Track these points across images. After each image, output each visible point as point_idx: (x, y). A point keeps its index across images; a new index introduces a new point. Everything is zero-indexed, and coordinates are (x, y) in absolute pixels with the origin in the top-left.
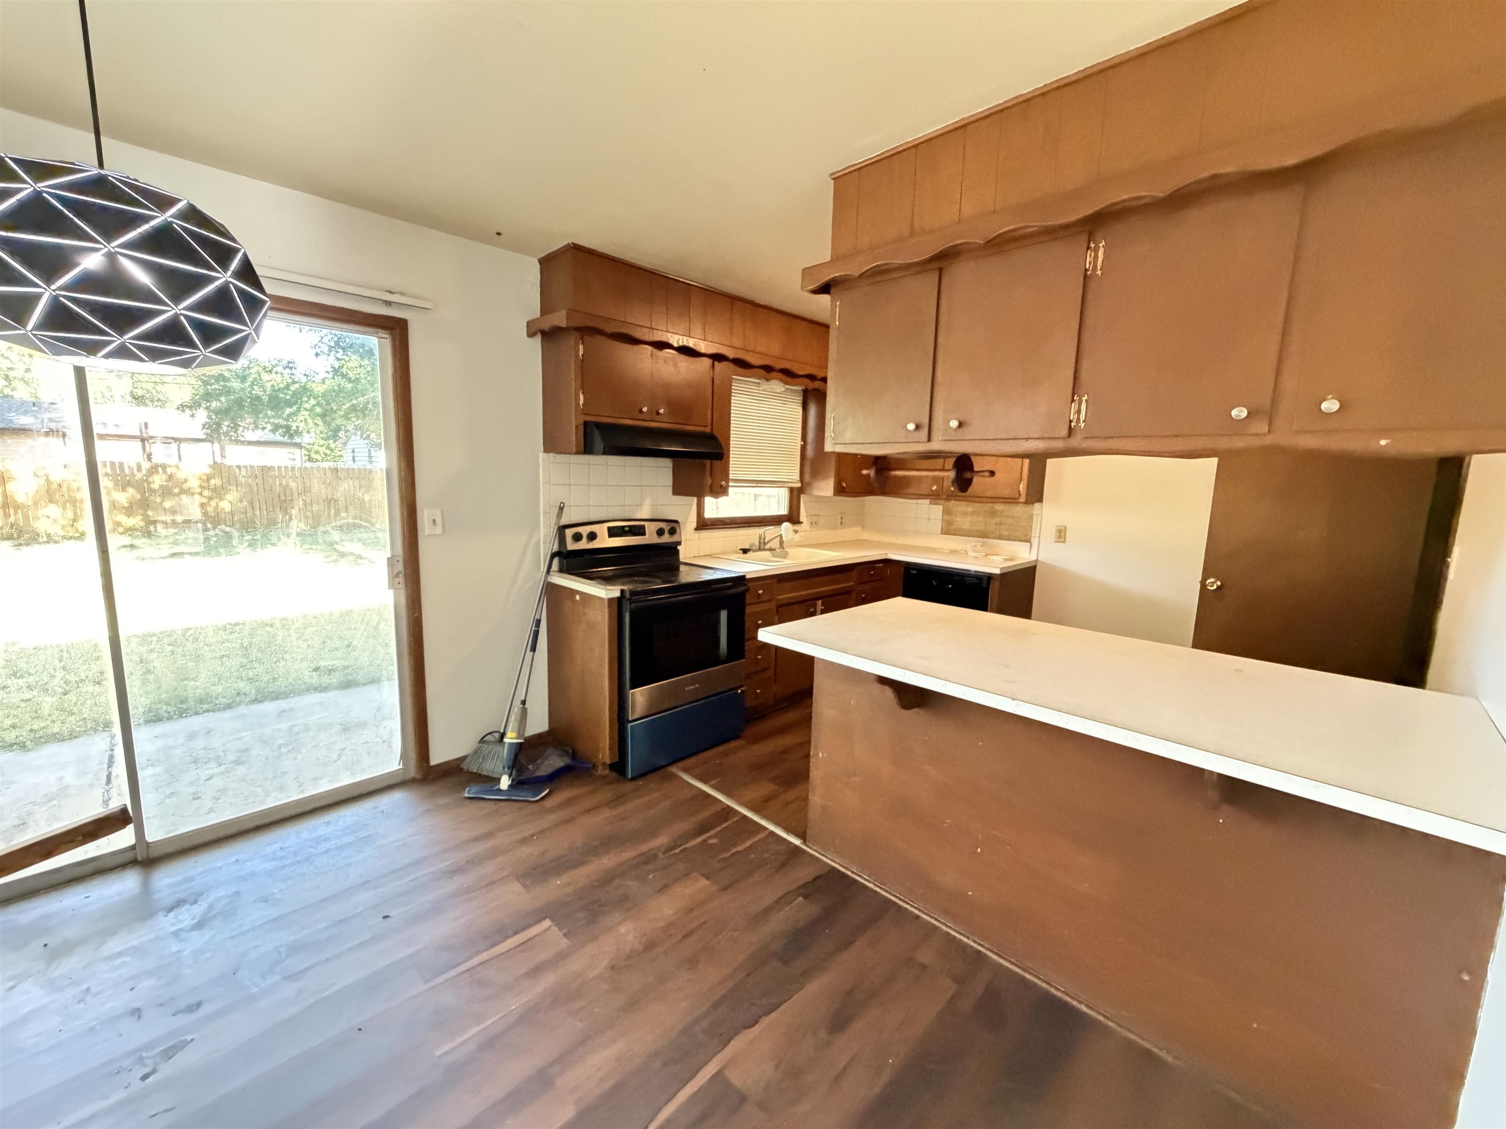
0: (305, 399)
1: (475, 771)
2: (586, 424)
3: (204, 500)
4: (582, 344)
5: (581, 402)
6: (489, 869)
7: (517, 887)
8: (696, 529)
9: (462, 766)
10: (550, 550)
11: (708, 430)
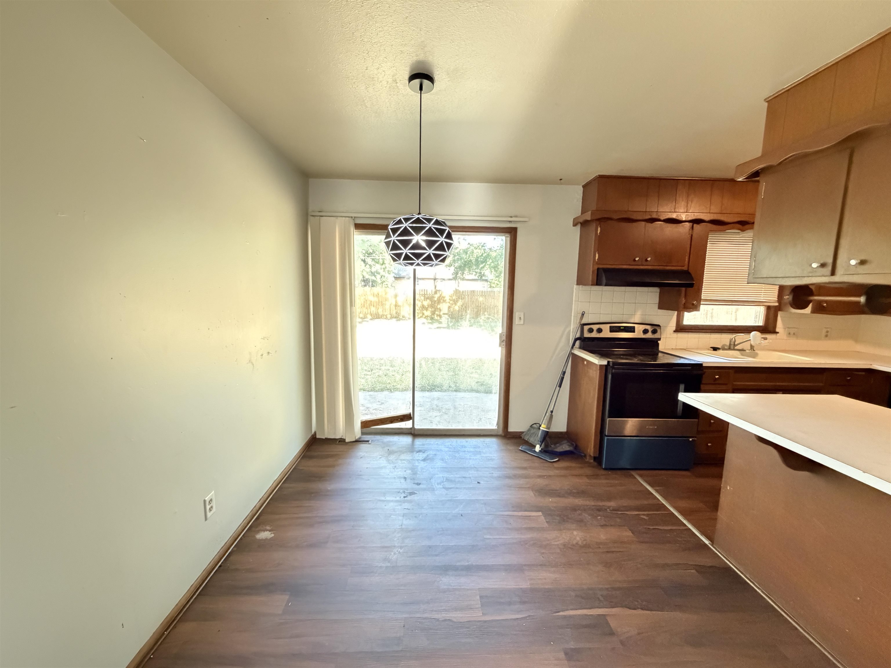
0: (488, 260)
1: (526, 440)
2: (598, 269)
3: (449, 305)
4: (600, 227)
5: (597, 258)
6: (522, 481)
7: (531, 494)
8: (674, 331)
9: (521, 436)
10: (574, 337)
11: (685, 268)
